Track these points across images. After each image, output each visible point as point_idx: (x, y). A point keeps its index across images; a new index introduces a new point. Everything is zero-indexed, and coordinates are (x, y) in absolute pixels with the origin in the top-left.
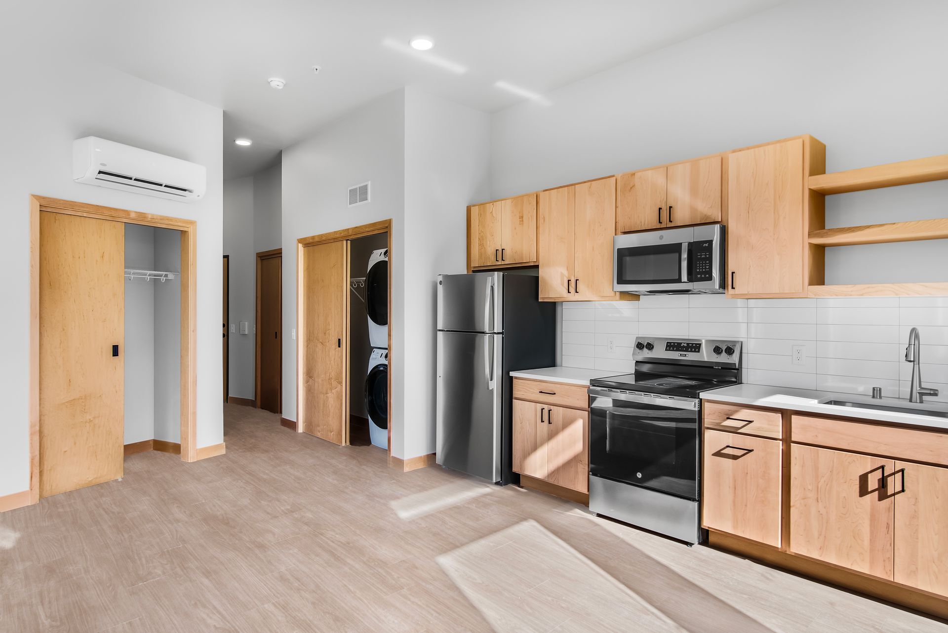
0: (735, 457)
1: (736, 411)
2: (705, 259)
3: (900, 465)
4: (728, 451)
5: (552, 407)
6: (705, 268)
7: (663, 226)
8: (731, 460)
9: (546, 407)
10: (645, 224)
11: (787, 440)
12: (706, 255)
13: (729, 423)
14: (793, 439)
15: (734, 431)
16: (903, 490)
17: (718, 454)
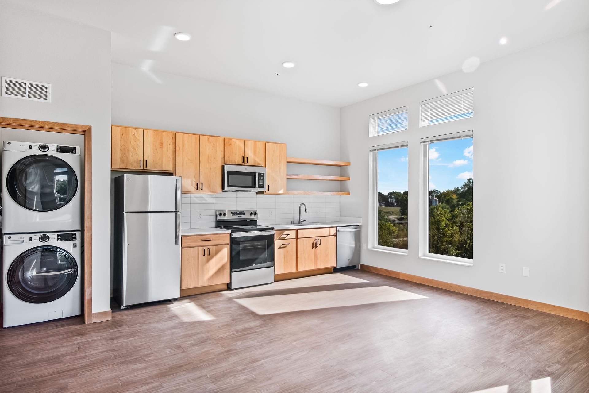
0: (284, 247)
1: (283, 232)
2: (262, 179)
3: (319, 238)
4: (283, 246)
5: (209, 247)
6: (262, 183)
7: (243, 164)
8: (283, 249)
9: (205, 248)
10: (236, 162)
11: (297, 238)
12: (262, 178)
13: (283, 236)
14: (298, 237)
15: (284, 239)
16: (320, 244)
17: (280, 248)
